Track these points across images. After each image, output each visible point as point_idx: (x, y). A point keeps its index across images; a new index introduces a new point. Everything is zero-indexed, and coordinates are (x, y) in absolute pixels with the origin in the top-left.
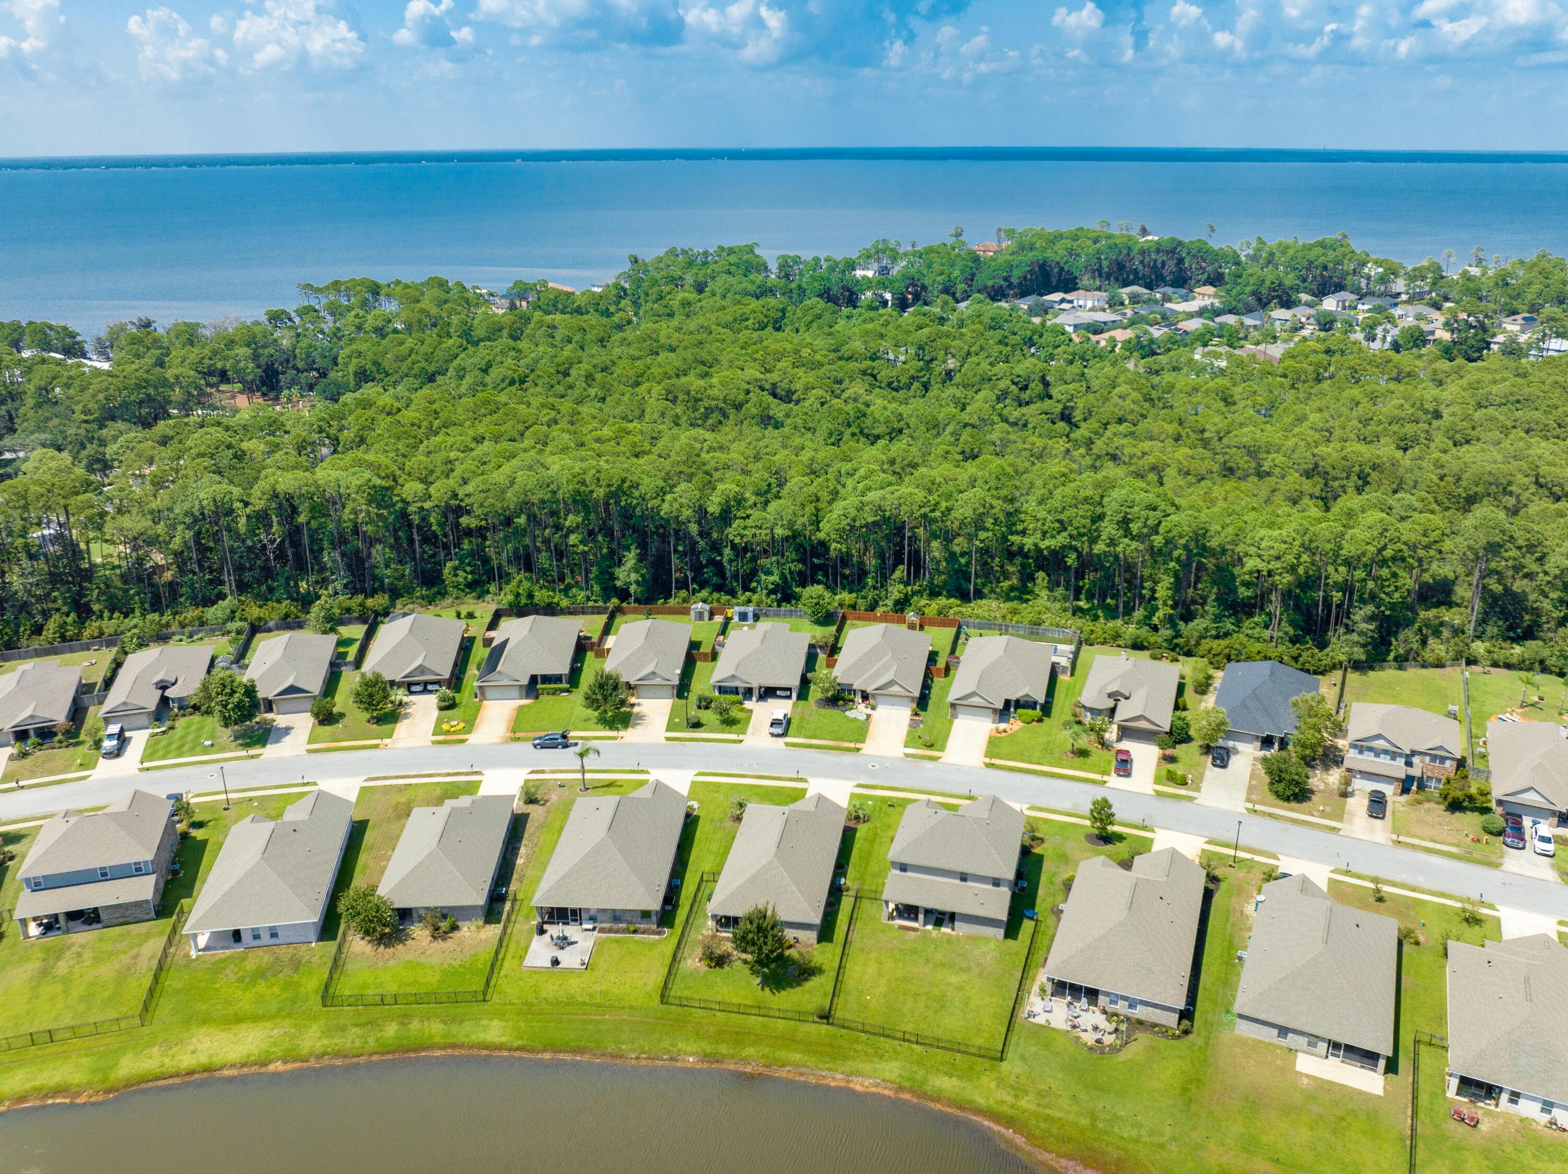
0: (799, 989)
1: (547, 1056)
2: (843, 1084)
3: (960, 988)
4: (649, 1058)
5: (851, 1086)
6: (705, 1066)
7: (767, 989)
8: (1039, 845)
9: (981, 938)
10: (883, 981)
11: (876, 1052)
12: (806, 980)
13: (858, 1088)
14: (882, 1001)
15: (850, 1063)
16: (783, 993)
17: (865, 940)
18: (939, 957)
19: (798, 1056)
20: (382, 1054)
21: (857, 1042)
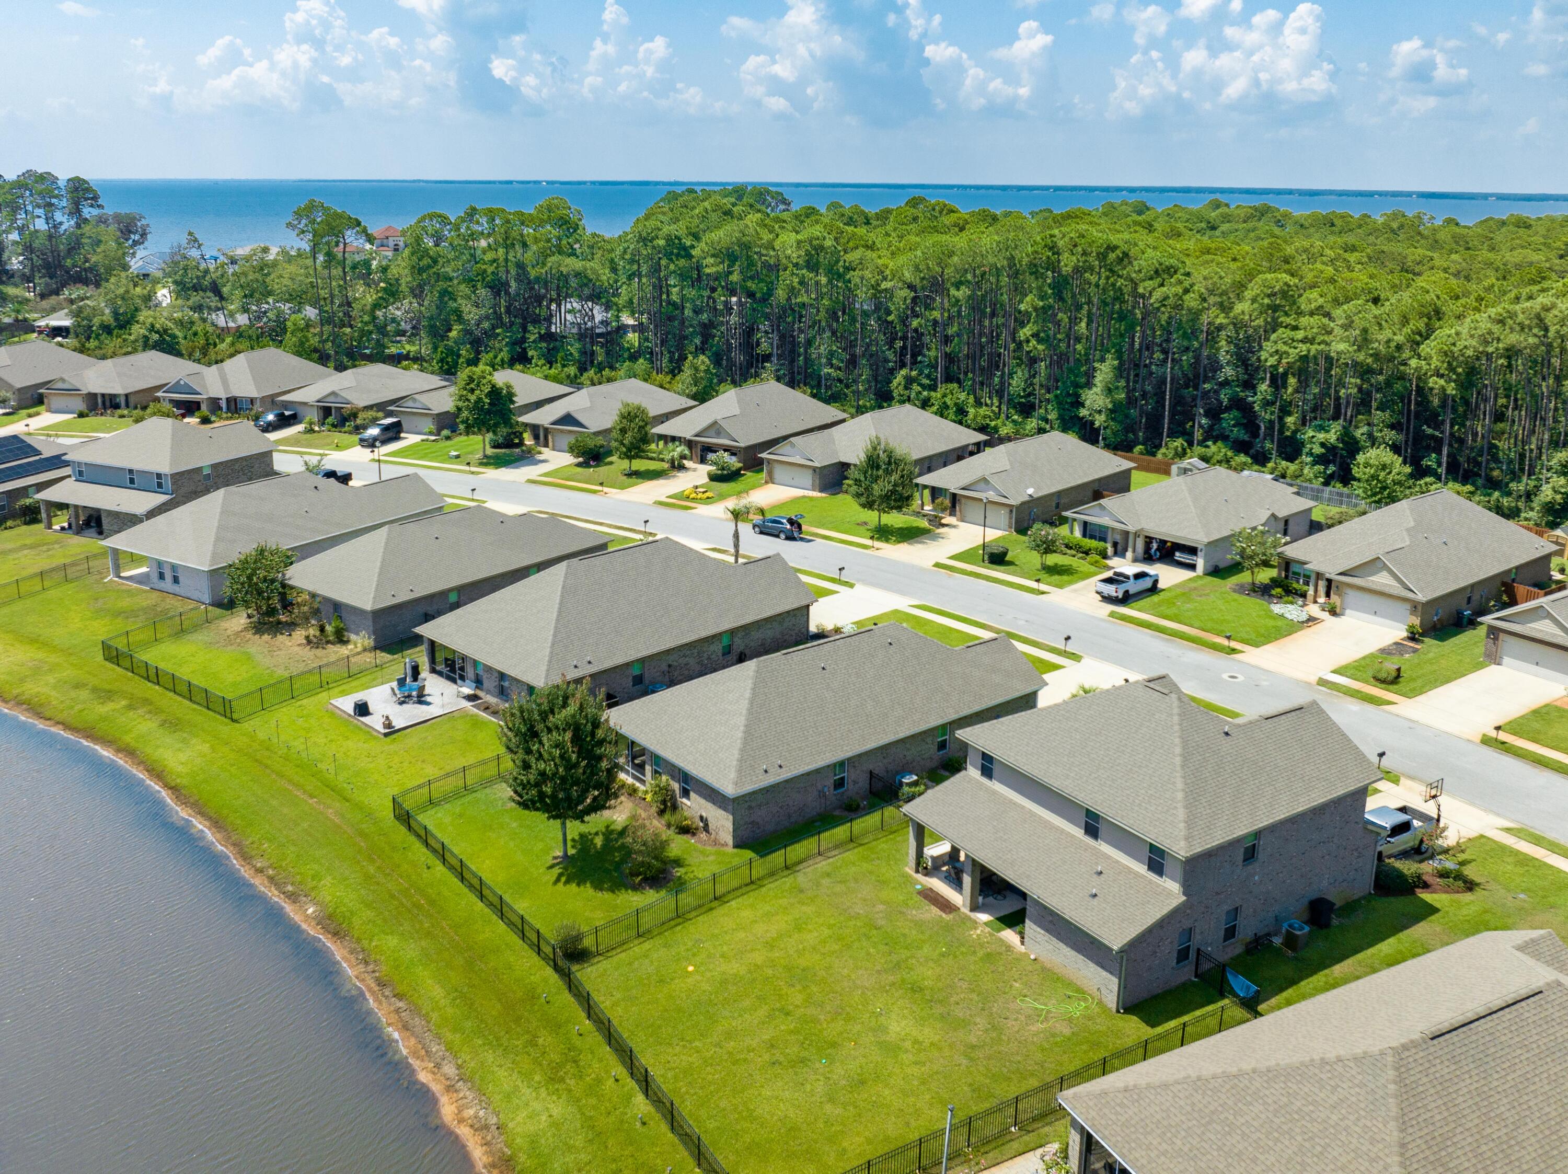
0: (607, 896)
1: (183, 813)
2: (436, 1088)
3: (892, 1049)
4: (271, 879)
5: (444, 1100)
6: (312, 930)
7: (557, 871)
8: (1447, 890)
9: (1069, 984)
10: (758, 957)
11: (560, 1066)
12: (635, 888)
13: (447, 1110)
14: (706, 987)
15: (489, 1057)
16: (573, 887)
17: (825, 882)
18: (927, 974)
19: (437, 992)
20: (67, 726)
21: (556, 1026)
